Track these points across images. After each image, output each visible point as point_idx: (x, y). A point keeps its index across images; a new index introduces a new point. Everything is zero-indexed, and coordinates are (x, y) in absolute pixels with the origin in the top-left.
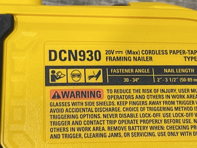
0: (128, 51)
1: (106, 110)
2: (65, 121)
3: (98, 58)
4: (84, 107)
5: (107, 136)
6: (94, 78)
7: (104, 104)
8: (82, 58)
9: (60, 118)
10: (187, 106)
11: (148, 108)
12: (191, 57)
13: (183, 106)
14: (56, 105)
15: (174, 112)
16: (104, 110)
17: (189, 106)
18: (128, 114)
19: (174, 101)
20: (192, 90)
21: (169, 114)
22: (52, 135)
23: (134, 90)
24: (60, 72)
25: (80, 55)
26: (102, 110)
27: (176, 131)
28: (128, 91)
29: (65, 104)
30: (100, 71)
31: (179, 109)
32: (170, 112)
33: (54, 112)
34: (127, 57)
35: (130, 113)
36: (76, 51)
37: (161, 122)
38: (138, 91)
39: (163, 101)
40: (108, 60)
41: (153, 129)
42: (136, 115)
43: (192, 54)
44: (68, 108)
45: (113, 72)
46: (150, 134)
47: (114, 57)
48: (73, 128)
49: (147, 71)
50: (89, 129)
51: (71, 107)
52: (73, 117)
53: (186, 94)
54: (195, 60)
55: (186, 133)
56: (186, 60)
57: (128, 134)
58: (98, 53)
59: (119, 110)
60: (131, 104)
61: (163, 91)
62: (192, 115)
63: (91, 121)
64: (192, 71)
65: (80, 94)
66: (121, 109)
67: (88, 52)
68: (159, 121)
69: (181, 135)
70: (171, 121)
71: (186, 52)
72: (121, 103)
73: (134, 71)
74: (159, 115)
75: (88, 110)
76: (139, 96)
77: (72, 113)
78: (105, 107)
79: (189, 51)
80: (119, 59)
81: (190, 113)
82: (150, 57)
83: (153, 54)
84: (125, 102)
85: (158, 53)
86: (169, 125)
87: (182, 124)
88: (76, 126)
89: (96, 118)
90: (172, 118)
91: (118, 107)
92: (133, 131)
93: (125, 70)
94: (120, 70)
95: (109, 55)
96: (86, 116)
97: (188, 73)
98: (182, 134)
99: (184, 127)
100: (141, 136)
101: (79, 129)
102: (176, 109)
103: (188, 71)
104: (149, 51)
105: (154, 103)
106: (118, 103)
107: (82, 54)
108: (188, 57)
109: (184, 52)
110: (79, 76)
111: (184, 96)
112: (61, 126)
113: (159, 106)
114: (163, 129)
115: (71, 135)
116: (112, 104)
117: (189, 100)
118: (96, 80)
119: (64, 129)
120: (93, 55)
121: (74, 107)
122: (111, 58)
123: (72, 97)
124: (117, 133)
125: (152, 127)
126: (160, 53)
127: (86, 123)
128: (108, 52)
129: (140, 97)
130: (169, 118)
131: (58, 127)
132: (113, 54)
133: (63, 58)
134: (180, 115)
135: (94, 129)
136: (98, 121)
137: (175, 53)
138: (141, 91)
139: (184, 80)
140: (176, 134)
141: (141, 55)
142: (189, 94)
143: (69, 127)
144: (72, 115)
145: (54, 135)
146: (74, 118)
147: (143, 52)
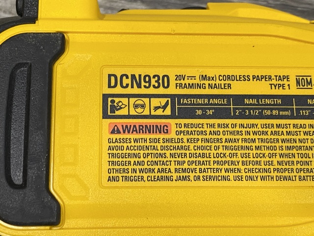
0: (202, 76)
1: (174, 148)
2: (125, 161)
3: (166, 85)
4: (148, 144)
5: (174, 180)
6: (160, 109)
7: (172, 141)
8: (147, 85)
9: (119, 158)
10: (270, 144)
11: (223, 146)
12: (279, 84)
13: (266, 144)
14: (115, 142)
15: (255, 152)
16: (172, 148)
17: (273, 144)
18: (200, 154)
19: (255, 139)
20: (277, 125)
21: (249, 153)
22: (110, 177)
23: (207, 124)
24: (120, 102)
25: (145, 81)
26: (169, 148)
27: (255, 174)
28: (200, 126)
29: (126, 141)
30: (168, 101)
31: (261, 148)
32: (250, 151)
33: (113, 150)
34: (200, 84)
35: (201, 152)
36: (140, 76)
37: (238, 163)
38: (213, 126)
39: (242, 139)
40: (178, 87)
41: (228, 172)
42: (209, 155)
43: (280, 81)
44: (129, 145)
45: (183, 102)
46: (225, 178)
47: (185, 84)
48: (134, 169)
49: (224, 102)
50: (153, 170)
51: (133, 144)
52: (135, 156)
53: (270, 130)
54: (283, 89)
55: (268, 177)
56: (271, 89)
57: (199, 178)
58: (166, 78)
59: (188, 148)
60: (203, 142)
61: (242, 126)
62: (276, 155)
63: (155, 161)
64: (278, 101)
65: (144, 129)
66: (192, 147)
67: (154, 77)
68: (236, 162)
69: (262, 180)
70: (250, 163)
71: (272, 78)
72: (191, 141)
73: (209, 101)
74: (236, 155)
75: (152, 147)
76: (214, 131)
77: (133, 152)
78: (172, 144)
79: (276, 76)
80: (191, 86)
81: (273, 153)
82: (228, 84)
83: (232, 80)
84: (196, 140)
85: (238, 79)
86: (247, 167)
87: (263, 167)
88: (138, 167)
89: (162, 157)
90: (252, 159)
91: (187, 144)
92: (205, 174)
93: (198, 100)
94: (192, 100)
95: (179, 82)
96: (150, 155)
97: (274, 105)
98: (263, 178)
99: (266, 171)
100: (214, 180)
101: (141, 171)
102: (257, 148)
103: (274, 102)
104: (228, 76)
105: (230, 140)
106: (188, 140)
107: (147, 79)
108: (274, 84)
109: (270, 77)
110: (143, 106)
111: (267, 133)
112: (121, 167)
113: (237, 144)
114: (240, 172)
115: (132, 178)
116: (181, 141)
117: (272, 137)
118: (163, 112)
119: (124, 170)
120: (161, 81)
121: (136, 144)
122: (182, 84)
123: (135, 132)
124: (186, 176)
125: (227, 169)
126: (241, 79)
127: (150, 163)
128: (178, 77)
129: (215, 133)
130: (248, 159)
131: (117, 167)
132: (184, 80)
133: (124, 85)
134: (261, 155)
135: (159, 171)
136: (163, 161)
137: (259, 79)
138: (216, 126)
139: (268, 113)
140: (255, 179)
141: (218, 82)
142: (273, 130)
143: (130, 167)
144: (134, 154)
145: (113, 177)
146: (136, 158)
147: (221, 78)
